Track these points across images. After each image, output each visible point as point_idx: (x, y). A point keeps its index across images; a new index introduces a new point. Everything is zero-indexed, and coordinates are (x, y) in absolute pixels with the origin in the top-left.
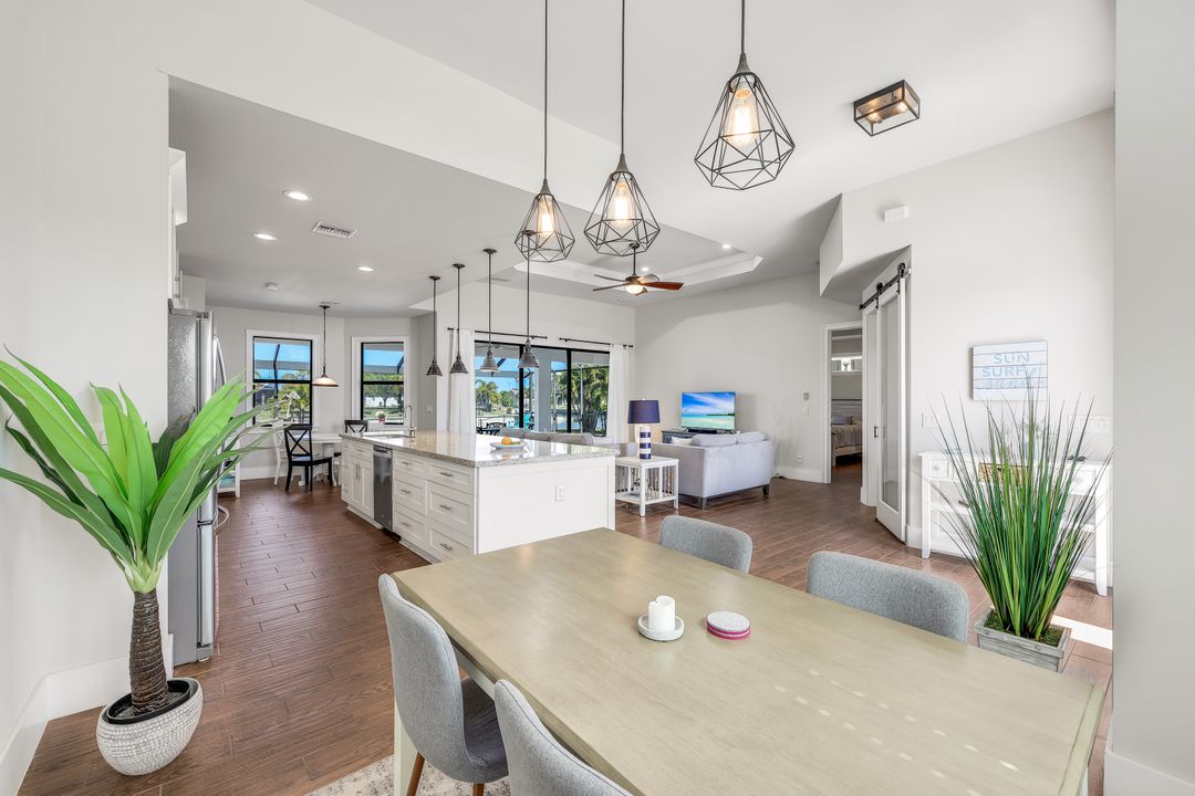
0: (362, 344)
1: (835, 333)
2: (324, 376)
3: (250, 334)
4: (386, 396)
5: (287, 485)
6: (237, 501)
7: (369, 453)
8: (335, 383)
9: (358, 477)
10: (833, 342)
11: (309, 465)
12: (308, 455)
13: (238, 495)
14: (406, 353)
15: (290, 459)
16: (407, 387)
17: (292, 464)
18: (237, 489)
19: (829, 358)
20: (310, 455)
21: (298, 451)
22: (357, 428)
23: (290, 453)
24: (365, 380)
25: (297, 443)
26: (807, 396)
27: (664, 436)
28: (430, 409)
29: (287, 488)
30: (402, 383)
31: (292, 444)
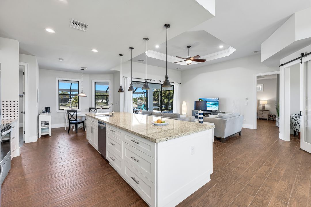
0: (95, 83)
1: (258, 77)
2: (82, 93)
3: (57, 79)
4: (103, 99)
5: (69, 131)
6: (50, 138)
7: (97, 124)
8: (86, 95)
9: (92, 132)
10: (257, 80)
11: (76, 124)
12: (76, 120)
13: (50, 135)
14: (110, 85)
15: (70, 122)
16: (109, 97)
17: (70, 124)
18: (50, 133)
19: (256, 86)
20: (77, 120)
21: (72, 119)
22: (93, 110)
23: (69, 120)
24: (96, 94)
25: (72, 116)
26: (247, 99)
27: (193, 112)
28: (117, 104)
29: (69, 132)
30: (108, 95)
31: (70, 117)
